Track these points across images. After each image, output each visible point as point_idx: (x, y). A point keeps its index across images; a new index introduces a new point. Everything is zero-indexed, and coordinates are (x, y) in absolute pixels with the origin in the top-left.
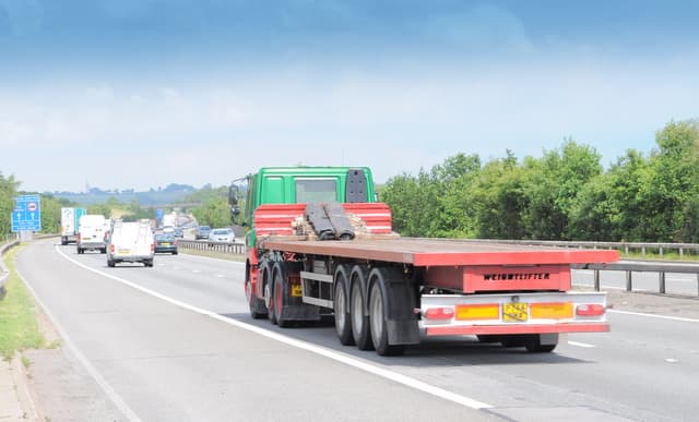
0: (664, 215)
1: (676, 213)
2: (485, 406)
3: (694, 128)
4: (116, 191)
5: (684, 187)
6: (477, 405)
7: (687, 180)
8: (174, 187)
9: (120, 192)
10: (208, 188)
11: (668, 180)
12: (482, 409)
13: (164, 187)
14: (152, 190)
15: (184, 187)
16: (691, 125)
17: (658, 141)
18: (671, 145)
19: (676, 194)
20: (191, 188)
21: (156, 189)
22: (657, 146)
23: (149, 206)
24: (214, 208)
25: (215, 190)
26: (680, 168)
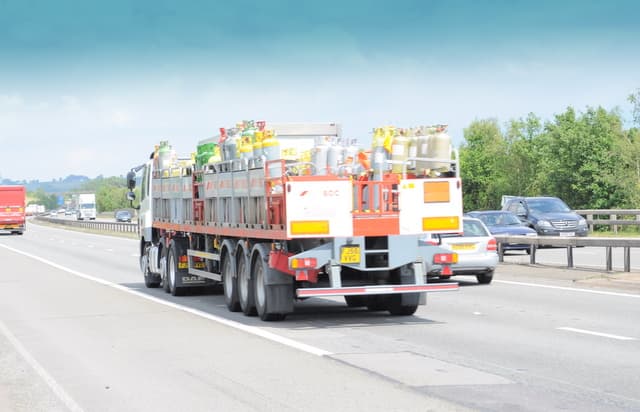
0: (471, 196)
1: (481, 194)
2: (327, 353)
3: (493, 124)
4: (25, 181)
5: (486, 173)
6: (320, 352)
7: (489, 167)
8: (72, 178)
9: (28, 182)
10: (100, 178)
11: (473, 168)
12: (325, 356)
13: (64, 178)
14: (54, 180)
15: (81, 177)
16: (491, 123)
17: (465, 136)
18: (476, 139)
19: (480, 179)
20: (86, 178)
21: (58, 179)
22: (464, 140)
23: (51, 194)
24: (105, 195)
25: (106, 180)
26: (483, 158)
